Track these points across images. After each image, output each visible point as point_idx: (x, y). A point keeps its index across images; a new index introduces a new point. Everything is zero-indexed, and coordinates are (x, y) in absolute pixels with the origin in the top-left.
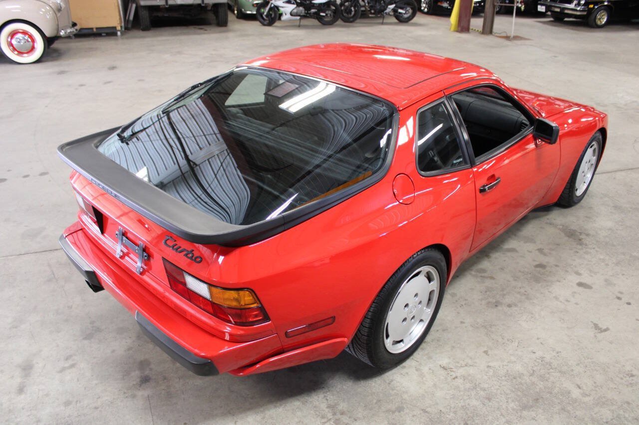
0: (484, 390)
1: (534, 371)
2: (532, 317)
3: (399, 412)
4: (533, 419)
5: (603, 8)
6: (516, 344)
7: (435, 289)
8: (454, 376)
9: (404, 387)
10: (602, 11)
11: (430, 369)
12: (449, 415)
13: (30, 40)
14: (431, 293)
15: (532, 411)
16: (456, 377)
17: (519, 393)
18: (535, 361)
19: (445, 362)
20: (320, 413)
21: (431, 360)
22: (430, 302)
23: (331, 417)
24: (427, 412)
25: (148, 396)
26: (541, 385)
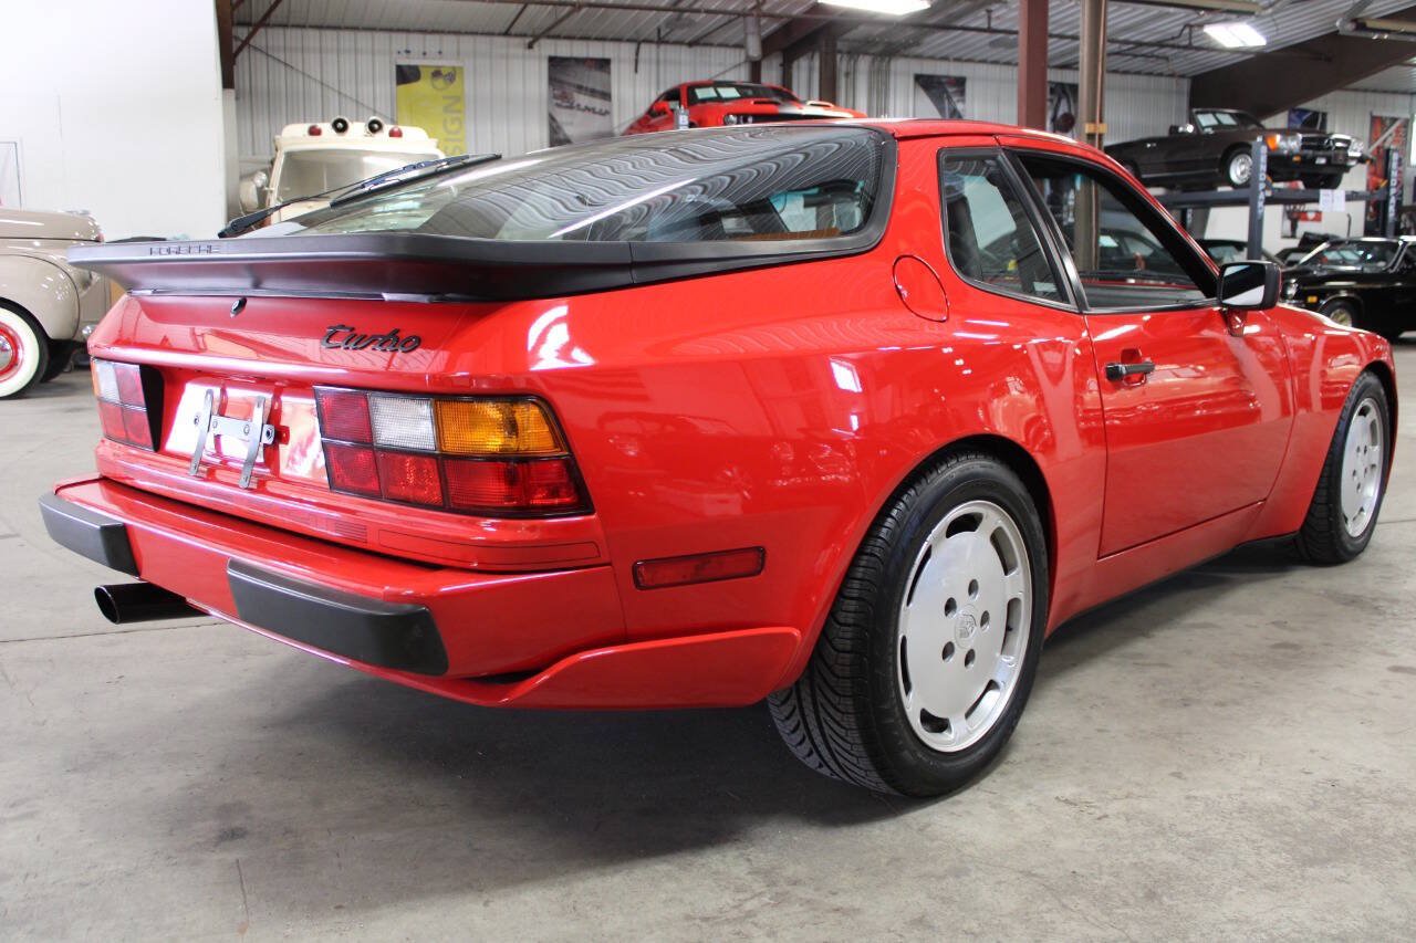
0: (1189, 835)
1: (1315, 802)
2: (1286, 720)
3: (957, 876)
4: (1340, 880)
5: (1339, 303)
6: (1256, 761)
7: (1020, 596)
8: (1098, 813)
9: (962, 835)
10: (1338, 311)
11: (1030, 804)
12: (1100, 879)
13: (8, 346)
14: (1012, 605)
15: (1333, 867)
16: (1106, 816)
17: (1287, 839)
18: (1316, 786)
19: (1069, 791)
20: (729, 882)
21: (1030, 791)
22: (1011, 634)
23: (763, 890)
24: (1035, 875)
25: (238, 861)
26: (1344, 824)
